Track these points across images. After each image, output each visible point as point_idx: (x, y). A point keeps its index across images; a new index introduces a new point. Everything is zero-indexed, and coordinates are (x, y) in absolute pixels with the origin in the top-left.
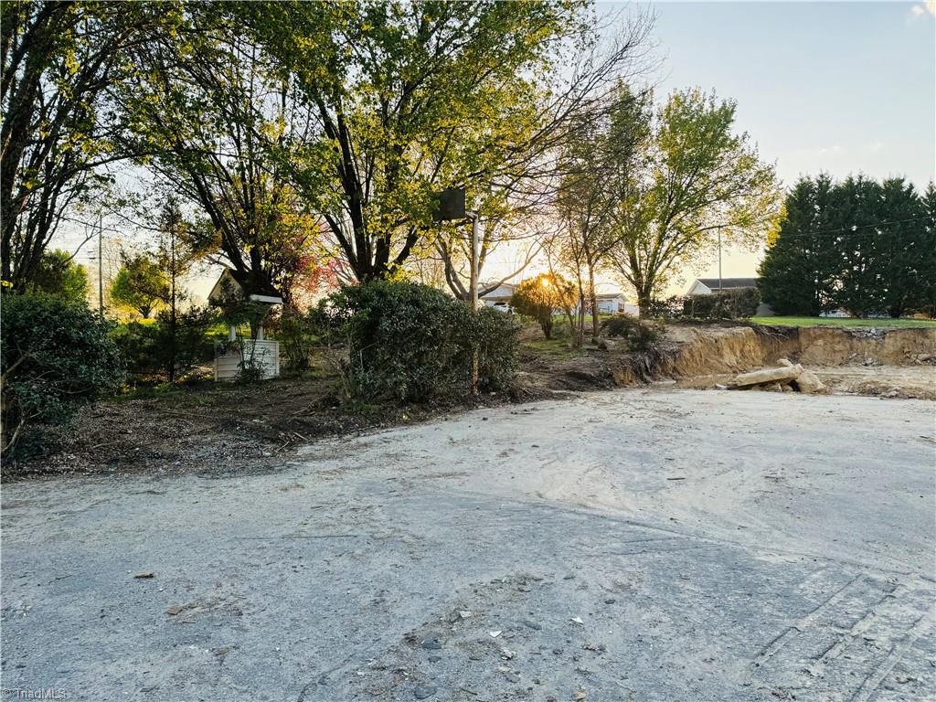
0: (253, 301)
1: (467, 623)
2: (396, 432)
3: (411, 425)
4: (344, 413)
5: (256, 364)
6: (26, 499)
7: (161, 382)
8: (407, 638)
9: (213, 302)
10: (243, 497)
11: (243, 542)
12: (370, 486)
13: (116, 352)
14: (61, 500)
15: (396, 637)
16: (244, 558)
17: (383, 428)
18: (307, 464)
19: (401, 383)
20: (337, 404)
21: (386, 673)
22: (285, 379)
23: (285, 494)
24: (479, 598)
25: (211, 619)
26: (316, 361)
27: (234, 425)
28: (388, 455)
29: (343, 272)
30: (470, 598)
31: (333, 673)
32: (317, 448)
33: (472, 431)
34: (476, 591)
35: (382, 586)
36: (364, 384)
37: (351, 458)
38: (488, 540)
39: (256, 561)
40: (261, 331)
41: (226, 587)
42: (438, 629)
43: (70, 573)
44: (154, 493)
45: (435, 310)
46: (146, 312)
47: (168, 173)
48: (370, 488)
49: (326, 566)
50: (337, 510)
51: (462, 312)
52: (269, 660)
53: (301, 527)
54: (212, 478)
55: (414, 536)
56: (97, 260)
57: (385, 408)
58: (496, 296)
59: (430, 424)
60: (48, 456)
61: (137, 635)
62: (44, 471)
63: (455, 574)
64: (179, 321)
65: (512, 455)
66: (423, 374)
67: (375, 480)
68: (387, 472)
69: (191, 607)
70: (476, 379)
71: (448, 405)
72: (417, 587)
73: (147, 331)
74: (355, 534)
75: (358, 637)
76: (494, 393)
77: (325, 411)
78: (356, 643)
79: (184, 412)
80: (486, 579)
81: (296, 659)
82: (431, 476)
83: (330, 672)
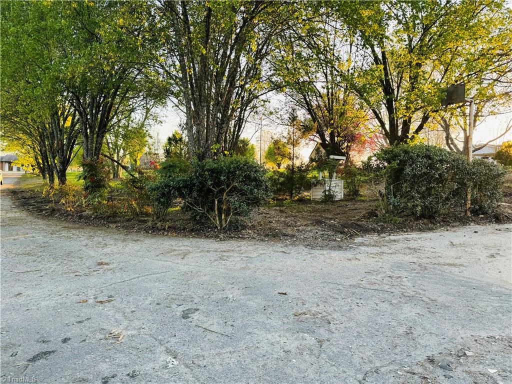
0: (331, 159)
1: (471, 360)
2: (414, 235)
3: (424, 231)
4: (381, 221)
5: (331, 191)
6: (233, 249)
7: (287, 199)
8: (429, 359)
9: (312, 160)
10: (328, 261)
11: (329, 284)
12: (399, 265)
13: (269, 184)
14: (246, 251)
15: (421, 356)
16: (330, 293)
17: (405, 232)
18: (361, 247)
19: (417, 206)
20: (377, 216)
21: (416, 377)
22: (346, 200)
23: (349, 262)
24: (479, 345)
25: (315, 322)
26: (364, 191)
27: (321, 223)
28: (409, 248)
29: (379, 142)
30: (472, 344)
31: (382, 368)
32: (366, 239)
33: (467, 239)
34: (476, 340)
35: (410, 324)
36: (394, 206)
37: (386, 247)
38: (483, 310)
39: (337, 296)
40: (335, 174)
41: (322, 306)
42: (450, 358)
43: (251, 286)
44: (285, 253)
45: (441, 161)
46: (279, 165)
47: (292, 96)
48: (399, 266)
49: (375, 306)
50: (380, 276)
51: (461, 162)
52: (346, 352)
53: (360, 282)
54: (312, 249)
55: (429, 299)
56: (259, 142)
57: (406, 220)
58: (482, 153)
59: (436, 232)
60: (241, 230)
61: (280, 323)
62: (239, 237)
63: (460, 327)
64: (296, 170)
65: (498, 257)
66: (432, 201)
67: (402, 262)
68: (409, 258)
69: (305, 314)
70: (468, 206)
71: (448, 221)
72: (434, 330)
73: (281, 174)
74: (392, 291)
75: (397, 351)
76: (483, 216)
77: (369, 219)
78: (396, 354)
79: (297, 214)
80: (484, 334)
81: (361, 355)
82: (439, 264)
83: (381, 367)
